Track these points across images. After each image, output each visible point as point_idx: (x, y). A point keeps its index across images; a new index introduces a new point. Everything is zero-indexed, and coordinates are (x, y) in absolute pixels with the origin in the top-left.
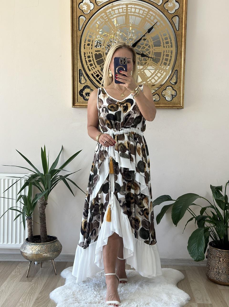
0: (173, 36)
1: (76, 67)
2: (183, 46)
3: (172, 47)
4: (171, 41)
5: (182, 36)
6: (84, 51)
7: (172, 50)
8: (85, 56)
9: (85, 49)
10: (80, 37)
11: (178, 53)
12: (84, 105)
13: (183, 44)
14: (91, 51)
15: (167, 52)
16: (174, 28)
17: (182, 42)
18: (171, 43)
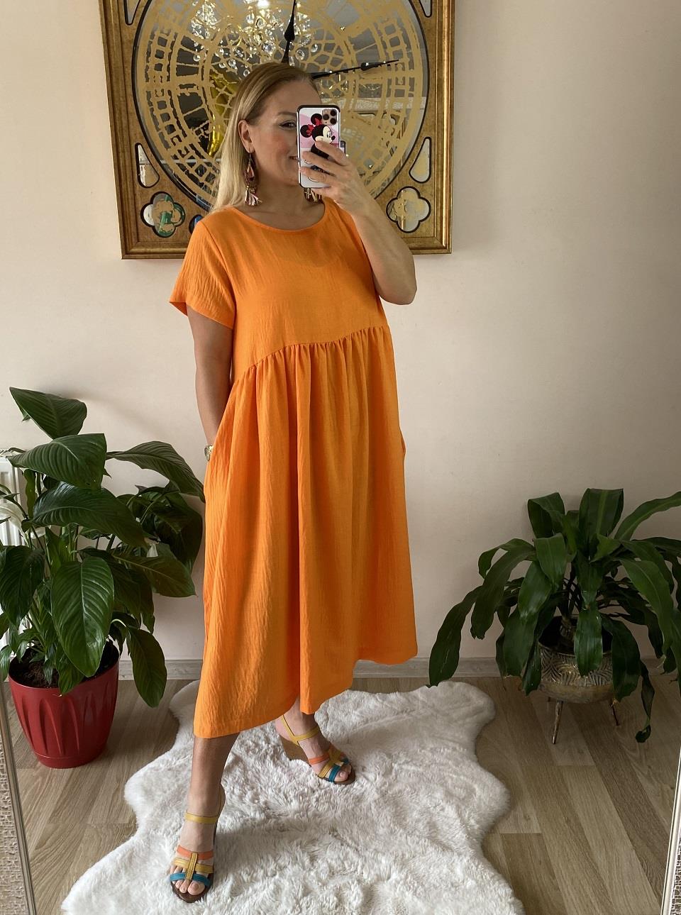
0: (416, 34)
1: (126, 136)
2: (446, 62)
3: (412, 65)
4: (409, 47)
5: (441, 32)
6: (148, 87)
7: (412, 77)
8: (150, 104)
9: (147, 80)
10: (132, 45)
11: (432, 88)
12: (158, 250)
13: (446, 58)
14: (165, 85)
15: (399, 82)
16: (418, 9)
17: (441, 50)
18: (410, 55)
